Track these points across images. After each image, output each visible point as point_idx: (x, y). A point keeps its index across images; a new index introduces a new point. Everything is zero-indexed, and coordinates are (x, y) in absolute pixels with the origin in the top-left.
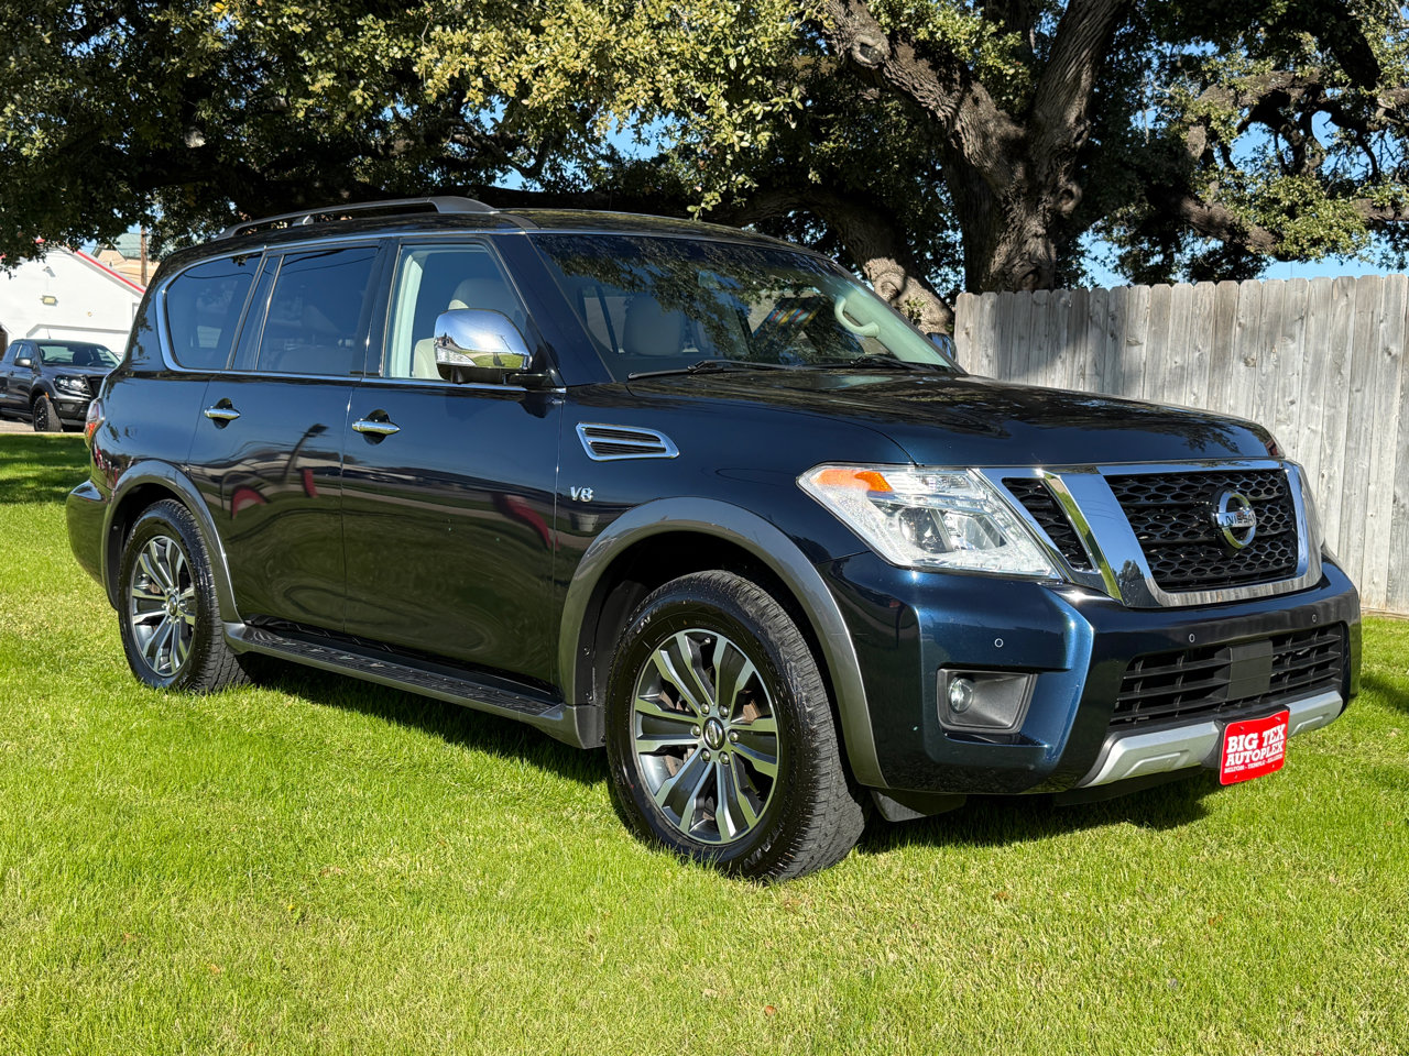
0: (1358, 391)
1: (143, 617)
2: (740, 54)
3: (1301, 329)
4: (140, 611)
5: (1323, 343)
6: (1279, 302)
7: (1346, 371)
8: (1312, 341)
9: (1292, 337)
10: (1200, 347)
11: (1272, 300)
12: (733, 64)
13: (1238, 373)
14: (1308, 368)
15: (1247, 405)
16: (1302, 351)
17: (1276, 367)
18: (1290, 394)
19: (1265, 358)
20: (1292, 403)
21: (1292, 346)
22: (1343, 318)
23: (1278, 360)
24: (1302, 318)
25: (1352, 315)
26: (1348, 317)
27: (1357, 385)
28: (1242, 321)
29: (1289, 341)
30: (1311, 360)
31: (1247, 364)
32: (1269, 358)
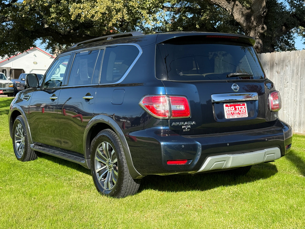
0: (302, 79)
3: (289, 64)
5: (294, 67)
6: (284, 57)
7: (299, 74)
8: (291, 67)
10: (267, 69)
11: (282, 57)
13: (276, 75)
14: (291, 73)
15: (278, 83)
16: (290, 69)
17: (284, 73)
18: (287, 80)
19: (281, 71)
20: (288, 82)
21: (287, 68)
22: (298, 61)
23: (284, 72)
24: (289, 61)
26: (299, 60)
27: (302, 78)
28: (276, 62)
29: (287, 67)
30: (291, 71)
31: (278, 73)
32: (282, 71)
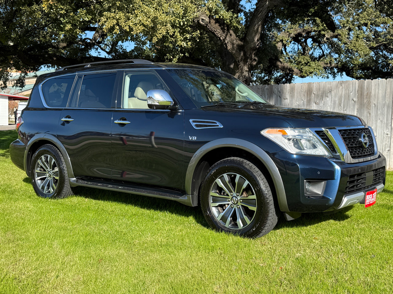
0: (345, 110)
1: (39, 178)
2: (184, 21)
3: (330, 95)
4: (38, 176)
5: (336, 98)
6: (324, 87)
7: (342, 105)
8: (333, 98)
9: (328, 97)
10: (303, 100)
11: (322, 87)
12: (182, 24)
13: (314, 106)
14: (332, 105)
16: (330, 100)
17: (323, 104)
19: (321, 102)
21: (328, 99)
22: (341, 92)
23: (324, 103)
24: (330, 92)
25: (343, 91)
26: (342, 91)
27: (345, 109)
28: (314, 93)
29: (327, 98)
30: (333, 102)
31: (316, 104)
32: (322, 102)
